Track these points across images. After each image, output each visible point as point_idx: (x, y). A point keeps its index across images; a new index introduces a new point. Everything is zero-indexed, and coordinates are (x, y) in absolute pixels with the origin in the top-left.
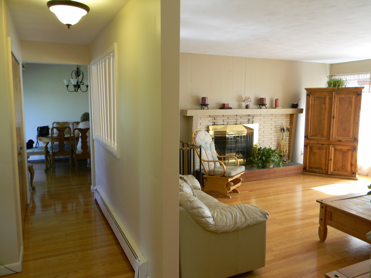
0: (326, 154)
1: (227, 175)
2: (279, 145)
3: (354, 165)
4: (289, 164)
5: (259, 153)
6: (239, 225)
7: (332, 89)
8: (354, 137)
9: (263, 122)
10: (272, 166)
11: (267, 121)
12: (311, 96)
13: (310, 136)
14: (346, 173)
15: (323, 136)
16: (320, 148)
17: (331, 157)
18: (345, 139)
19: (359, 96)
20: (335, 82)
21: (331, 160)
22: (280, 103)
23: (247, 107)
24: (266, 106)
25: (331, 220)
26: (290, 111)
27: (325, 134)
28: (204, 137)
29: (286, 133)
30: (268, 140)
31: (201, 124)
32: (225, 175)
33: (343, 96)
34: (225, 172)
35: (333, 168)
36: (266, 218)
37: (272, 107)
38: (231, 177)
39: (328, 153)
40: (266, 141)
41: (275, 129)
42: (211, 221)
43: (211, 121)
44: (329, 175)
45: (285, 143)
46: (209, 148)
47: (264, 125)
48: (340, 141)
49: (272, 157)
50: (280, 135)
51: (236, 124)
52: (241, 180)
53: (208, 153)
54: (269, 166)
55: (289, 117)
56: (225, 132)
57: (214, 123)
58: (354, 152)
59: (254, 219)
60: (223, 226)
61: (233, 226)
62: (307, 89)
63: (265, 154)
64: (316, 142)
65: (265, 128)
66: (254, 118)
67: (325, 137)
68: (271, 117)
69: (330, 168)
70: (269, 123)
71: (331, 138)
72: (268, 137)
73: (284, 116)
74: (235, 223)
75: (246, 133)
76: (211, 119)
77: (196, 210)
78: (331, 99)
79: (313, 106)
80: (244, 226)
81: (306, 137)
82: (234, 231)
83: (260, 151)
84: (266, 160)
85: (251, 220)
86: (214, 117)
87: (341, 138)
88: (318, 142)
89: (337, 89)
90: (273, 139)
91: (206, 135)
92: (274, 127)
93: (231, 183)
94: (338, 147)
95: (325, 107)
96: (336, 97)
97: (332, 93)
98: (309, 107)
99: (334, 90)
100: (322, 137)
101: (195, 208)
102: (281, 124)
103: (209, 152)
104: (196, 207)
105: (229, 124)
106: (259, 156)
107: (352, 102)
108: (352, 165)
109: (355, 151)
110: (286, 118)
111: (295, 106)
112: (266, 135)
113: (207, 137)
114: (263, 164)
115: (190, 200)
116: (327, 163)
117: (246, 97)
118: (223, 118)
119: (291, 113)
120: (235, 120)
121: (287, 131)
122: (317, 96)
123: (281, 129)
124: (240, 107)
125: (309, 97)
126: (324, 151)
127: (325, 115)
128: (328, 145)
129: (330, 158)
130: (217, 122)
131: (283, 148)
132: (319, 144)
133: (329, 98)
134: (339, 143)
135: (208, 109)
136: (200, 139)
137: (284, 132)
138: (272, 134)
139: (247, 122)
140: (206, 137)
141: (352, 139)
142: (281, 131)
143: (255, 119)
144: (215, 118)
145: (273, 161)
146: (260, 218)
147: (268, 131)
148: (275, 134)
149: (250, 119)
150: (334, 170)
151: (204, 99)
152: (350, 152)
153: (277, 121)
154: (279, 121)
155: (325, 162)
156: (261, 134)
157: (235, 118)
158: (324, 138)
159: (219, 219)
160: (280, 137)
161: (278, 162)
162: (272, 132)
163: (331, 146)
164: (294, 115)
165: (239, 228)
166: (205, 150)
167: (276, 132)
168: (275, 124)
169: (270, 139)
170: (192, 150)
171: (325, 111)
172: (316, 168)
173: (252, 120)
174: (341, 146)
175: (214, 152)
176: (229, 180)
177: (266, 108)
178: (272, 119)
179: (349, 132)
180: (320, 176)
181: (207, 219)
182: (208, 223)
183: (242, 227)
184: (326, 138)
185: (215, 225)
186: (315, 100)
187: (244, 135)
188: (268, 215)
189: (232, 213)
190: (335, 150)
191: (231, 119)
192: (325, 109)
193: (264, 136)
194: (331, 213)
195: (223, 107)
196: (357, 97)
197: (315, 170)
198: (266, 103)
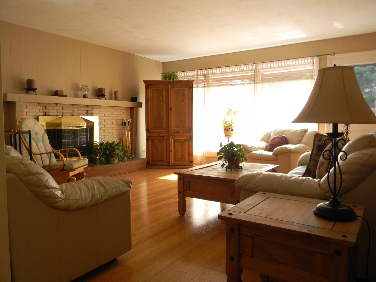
0: (167, 145)
1: (67, 168)
2: (121, 140)
3: (191, 154)
4: (132, 159)
5: (101, 149)
6: (98, 197)
7: (168, 82)
8: (189, 128)
9: (104, 115)
10: (116, 161)
11: (107, 114)
12: (149, 88)
13: (151, 129)
14: (185, 162)
15: (162, 128)
16: (161, 141)
17: (172, 149)
18: (182, 130)
19: (190, 89)
20: (170, 75)
21: (171, 151)
22: (119, 95)
23: (85, 96)
24: (105, 97)
25: (189, 191)
26: (130, 104)
27: (165, 126)
28: (33, 126)
29: (128, 127)
30: (110, 135)
31: (28, 114)
32: (65, 168)
33: (178, 89)
34: (64, 165)
35: (174, 159)
36: (130, 187)
37: (111, 99)
38: (73, 170)
39: (168, 145)
40: (107, 137)
41: (116, 123)
42: (59, 193)
43: (42, 111)
44: (171, 166)
45: (127, 137)
46: (41, 140)
47: (105, 118)
48: (178, 132)
49: (116, 151)
50: (122, 130)
51: (73, 116)
52: (85, 176)
53: (39, 146)
54: (114, 161)
55: (130, 111)
56: (60, 125)
57: (44, 113)
58: (190, 142)
59: (116, 189)
60: (77, 200)
61: (90, 199)
62: (145, 82)
63: (109, 148)
64: (157, 135)
65: (106, 122)
66: (93, 110)
68: (111, 110)
69: (172, 159)
70: (109, 117)
71: (170, 129)
72: (109, 131)
73: (124, 110)
74: (93, 196)
75: (85, 125)
76: (40, 108)
77: (35, 177)
78: (167, 91)
79: (152, 99)
80: (105, 198)
81: (147, 130)
82: (93, 205)
83: (102, 146)
84: (110, 154)
85: (112, 190)
86: (45, 105)
87: (178, 129)
88: (158, 135)
89: (173, 82)
90: (114, 133)
91: (35, 124)
92: (115, 121)
93: (73, 178)
94: (177, 138)
95: (163, 99)
96: (172, 90)
97: (168, 86)
98: (148, 100)
99: (169, 83)
101: (33, 174)
102: (122, 118)
103: (41, 144)
104: (34, 172)
105: (64, 115)
106: (101, 152)
107: (185, 94)
108: (189, 154)
109: (191, 140)
110: (127, 112)
111: (134, 99)
112: (108, 130)
114: (107, 159)
115: (24, 163)
116: (168, 155)
117: (83, 85)
118: (56, 108)
119: (131, 106)
120: (72, 111)
121: (128, 125)
122: (155, 89)
123: (123, 122)
124: (76, 96)
125: (147, 89)
126: (165, 143)
127: (163, 108)
128: (168, 137)
129: (170, 150)
130: (48, 112)
131: (125, 143)
132: (160, 136)
133: (166, 91)
134: (178, 134)
135: (36, 94)
136: (27, 127)
137: (126, 126)
138: (114, 128)
139: (85, 113)
140: (36, 126)
141: (188, 129)
142: (123, 125)
143: (95, 111)
144: (45, 107)
145: (118, 155)
146: (123, 187)
147: (109, 125)
148: (116, 128)
149: (89, 110)
150: (175, 161)
151: (30, 82)
152: (187, 142)
153: (118, 114)
154: (120, 114)
155: (166, 154)
156: (102, 129)
157: (72, 108)
158: (164, 130)
159: (70, 191)
160: (122, 132)
161: (122, 156)
162: (113, 126)
163: (170, 137)
164: (135, 108)
165: (98, 200)
166: (35, 142)
167: (117, 126)
168: (116, 118)
169: (112, 134)
170: (17, 135)
171: (163, 103)
172: (159, 161)
173: (91, 112)
174: (179, 137)
175: (47, 145)
176: (70, 174)
177: (106, 100)
178: (112, 112)
179: (185, 122)
180: (162, 169)
181: (53, 190)
182: (55, 197)
183: (103, 200)
184: (166, 130)
185: (65, 199)
186: (153, 93)
187: (82, 128)
188: (131, 183)
189: (88, 184)
190: (174, 141)
191: (66, 109)
192: (163, 101)
193: (105, 131)
194: (189, 182)
195: (56, 94)
196: (189, 89)
197: (158, 163)
198: (105, 94)
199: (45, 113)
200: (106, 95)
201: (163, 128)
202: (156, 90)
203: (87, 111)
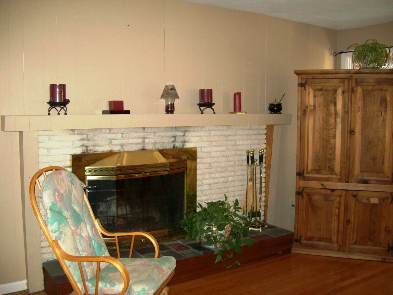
0: (339, 209)
3: (391, 231)
4: (264, 233)
8: (392, 174)
9: (210, 143)
11: (218, 141)
12: (307, 86)
13: (308, 173)
15: (332, 171)
16: (327, 198)
17: (349, 217)
23: (169, 110)
24: (213, 107)
26: (267, 119)
27: (337, 167)
31: (52, 152)
33: (370, 88)
35: (353, 238)
39: (343, 208)
40: (216, 186)
43: (79, 143)
47: (211, 149)
48: (365, 182)
51: (144, 150)
55: (265, 132)
62: (298, 73)
64: (318, 185)
66: (186, 135)
67: (337, 175)
75: (167, 169)
76: (77, 139)
78: (346, 93)
81: (300, 174)
86: (86, 132)
87: (366, 176)
88: (322, 185)
95: (335, 110)
97: (348, 82)
100: (332, 174)
105: (125, 149)
107: (386, 101)
108: (387, 231)
110: (259, 134)
111: (275, 109)
113: (75, 188)
116: (341, 229)
117: (166, 86)
118: (109, 136)
119: (268, 122)
120: (142, 141)
122: (319, 87)
125: (303, 88)
126: (335, 203)
127: (335, 128)
128: (343, 191)
130: (93, 146)
132: (325, 189)
133: (343, 93)
134: (364, 187)
138: (230, 168)
140: (73, 187)
142: (248, 162)
143: (191, 136)
149: (179, 137)
150: (355, 243)
154: (244, 140)
155: (336, 227)
157: (142, 134)
158: (335, 176)
164: (275, 126)
169: (226, 179)
171: (335, 118)
173: (181, 139)
177: (214, 113)
178: (227, 137)
184: (339, 177)
186: (315, 97)
190: (357, 200)
191: (129, 137)
192: (336, 114)
197: (317, 243)
198: (213, 102)
199: (87, 146)
200: (214, 104)
201: (334, 170)
202: (321, 90)
203: (175, 137)
